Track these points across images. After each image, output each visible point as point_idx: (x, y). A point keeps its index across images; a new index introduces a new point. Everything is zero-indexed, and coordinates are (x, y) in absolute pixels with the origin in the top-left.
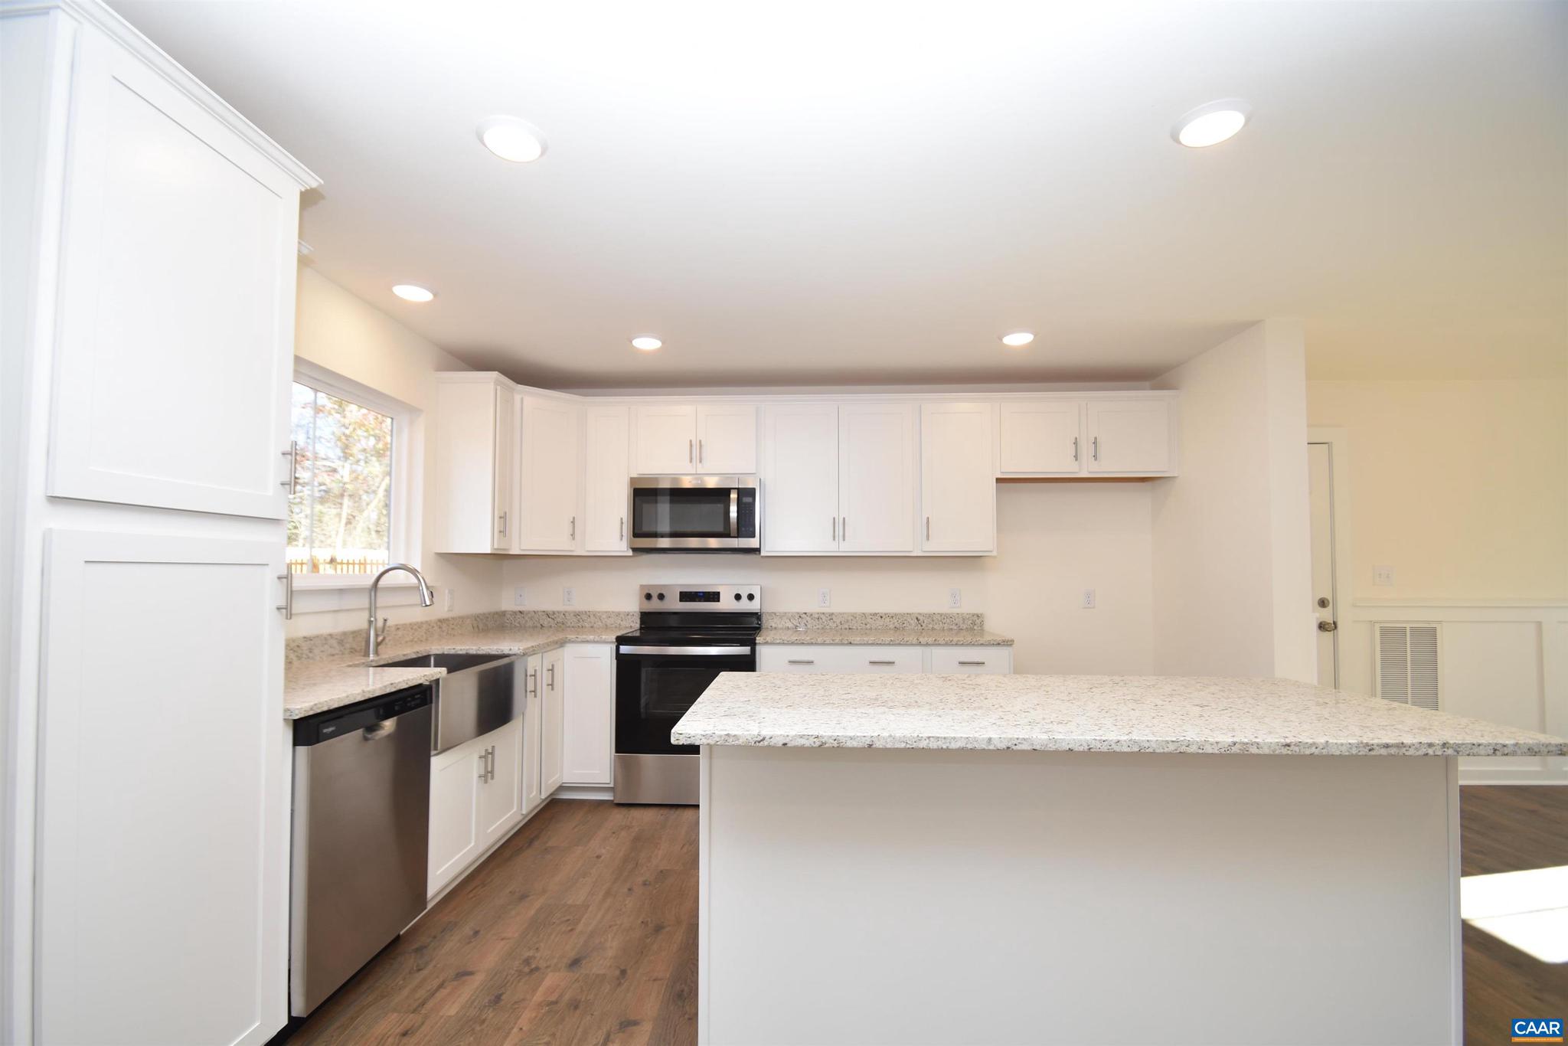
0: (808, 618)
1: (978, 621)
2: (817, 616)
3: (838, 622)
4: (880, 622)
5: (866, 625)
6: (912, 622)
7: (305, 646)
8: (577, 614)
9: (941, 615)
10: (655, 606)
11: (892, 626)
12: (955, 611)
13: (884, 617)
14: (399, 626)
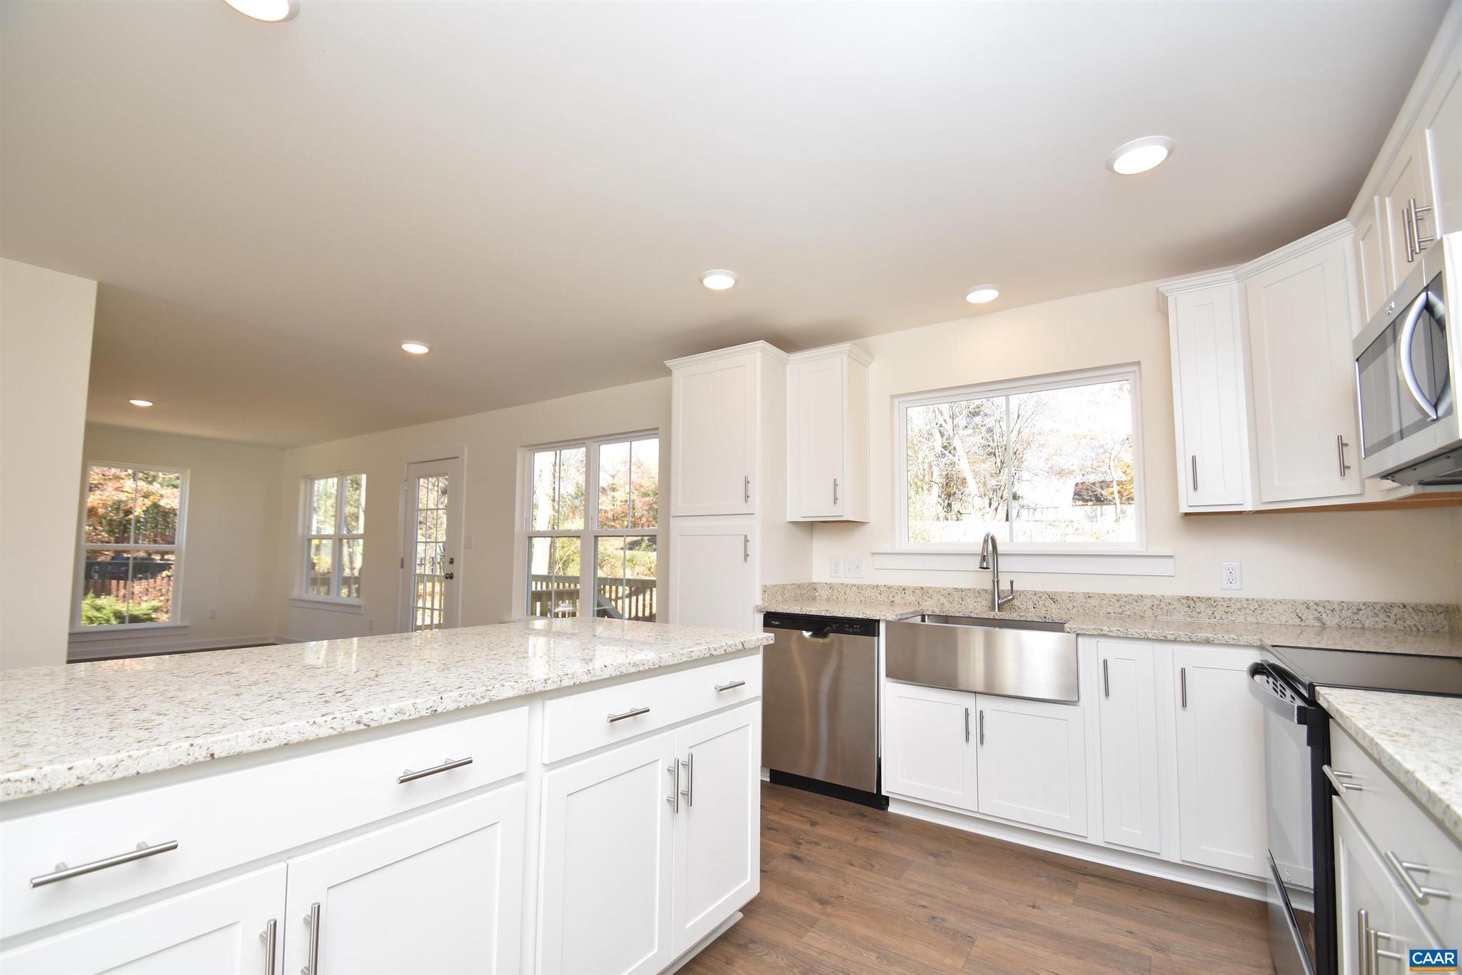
14: (1091, 595)
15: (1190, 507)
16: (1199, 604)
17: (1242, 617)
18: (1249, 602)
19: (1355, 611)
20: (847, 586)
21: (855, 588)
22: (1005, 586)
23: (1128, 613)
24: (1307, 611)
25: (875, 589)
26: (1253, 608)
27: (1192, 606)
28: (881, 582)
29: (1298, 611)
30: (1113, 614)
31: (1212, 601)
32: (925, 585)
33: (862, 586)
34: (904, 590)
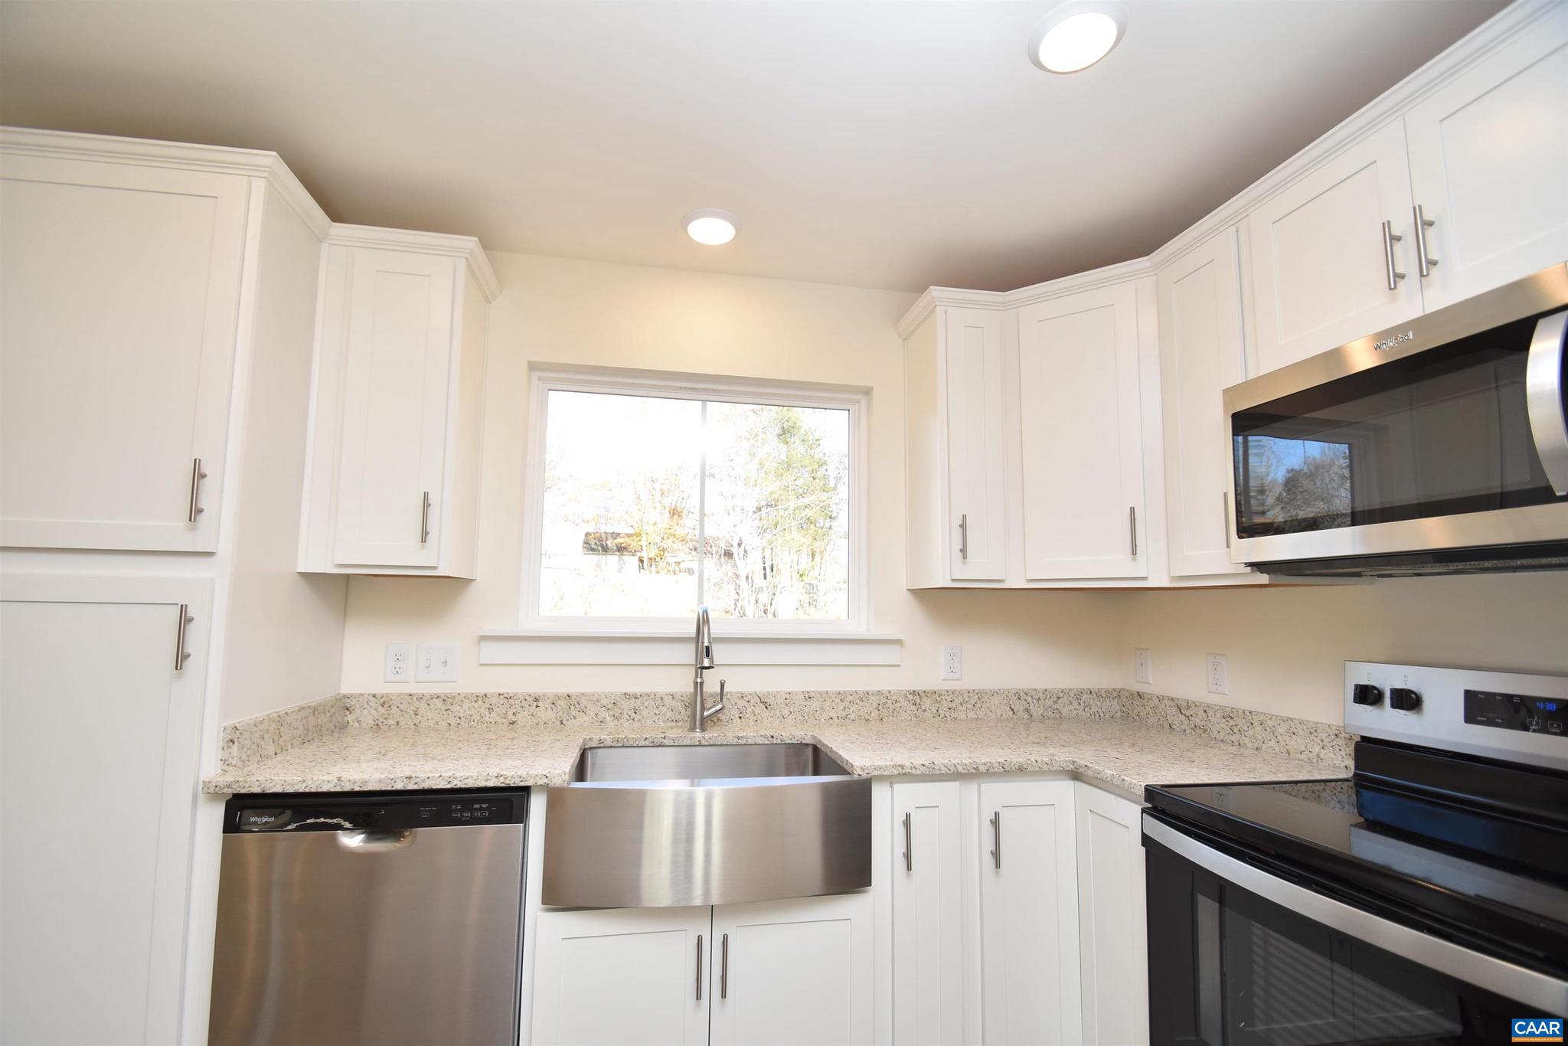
10: (1394, 724)
14: (812, 695)
15: (953, 580)
16: (925, 699)
17: (963, 713)
18: (971, 695)
19: (1055, 700)
20: (420, 698)
21: (439, 703)
22: (711, 686)
23: (853, 716)
24: (1018, 701)
25: (480, 702)
26: (973, 702)
27: (918, 701)
28: (492, 689)
29: (1011, 703)
30: (835, 719)
31: (937, 696)
32: (573, 690)
33: (454, 698)
34: (536, 700)
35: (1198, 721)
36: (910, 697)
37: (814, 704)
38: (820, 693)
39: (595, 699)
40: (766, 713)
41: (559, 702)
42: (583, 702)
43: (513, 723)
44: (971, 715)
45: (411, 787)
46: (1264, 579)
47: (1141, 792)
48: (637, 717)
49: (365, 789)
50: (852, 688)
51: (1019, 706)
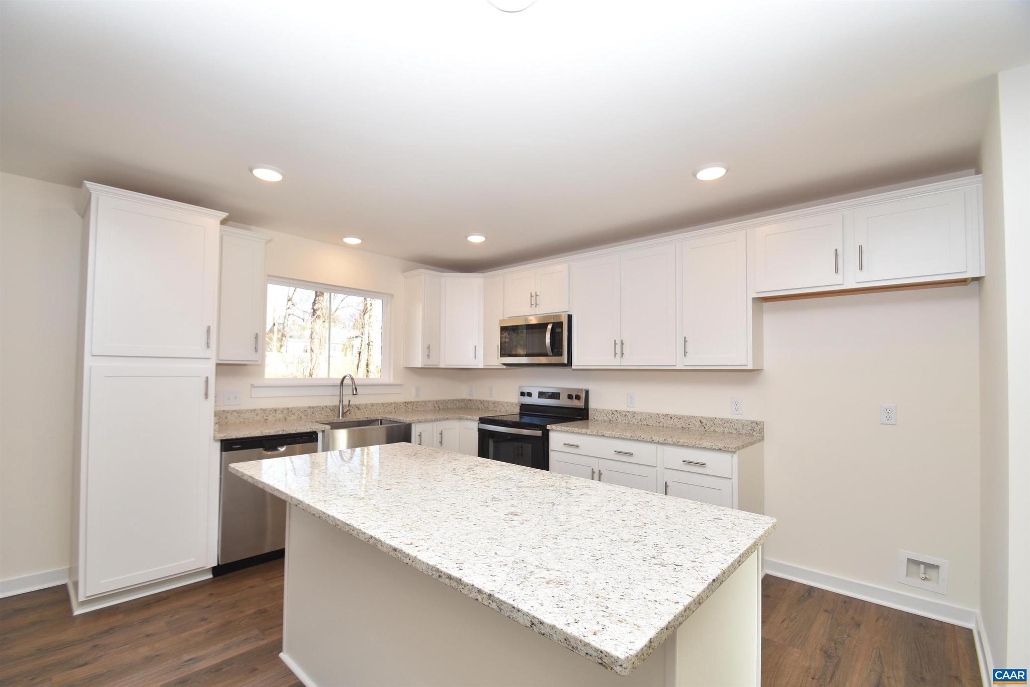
0: (618, 415)
1: (757, 428)
2: (624, 414)
3: (639, 419)
4: (671, 422)
5: (659, 423)
6: (696, 424)
7: (310, 411)
8: (494, 403)
9: (722, 419)
10: (527, 400)
11: (680, 426)
12: (739, 417)
13: (673, 418)
15: (425, 365)
16: (409, 404)
17: (420, 409)
18: (422, 402)
24: (436, 404)
26: (423, 405)
27: (407, 405)
28: (258, 407)
31: (413, 403)
32: (289, 406)
33: (242, 411)
34: (275, 411)
35: (486, 405)
36: (405, 404)
37: (374, 408)
38: (376, 404)
39: (299, 409)
40: (358, 411)
41: (284, 411)
42: (294, 410)
43: (266, 420)
44: (423, 409)
45: (284, 433)
46: (504, 367)
47: (478, 419)
48: (313, 415)
49: (270, 434)
50: (386, 402)
51: (436, 406)
